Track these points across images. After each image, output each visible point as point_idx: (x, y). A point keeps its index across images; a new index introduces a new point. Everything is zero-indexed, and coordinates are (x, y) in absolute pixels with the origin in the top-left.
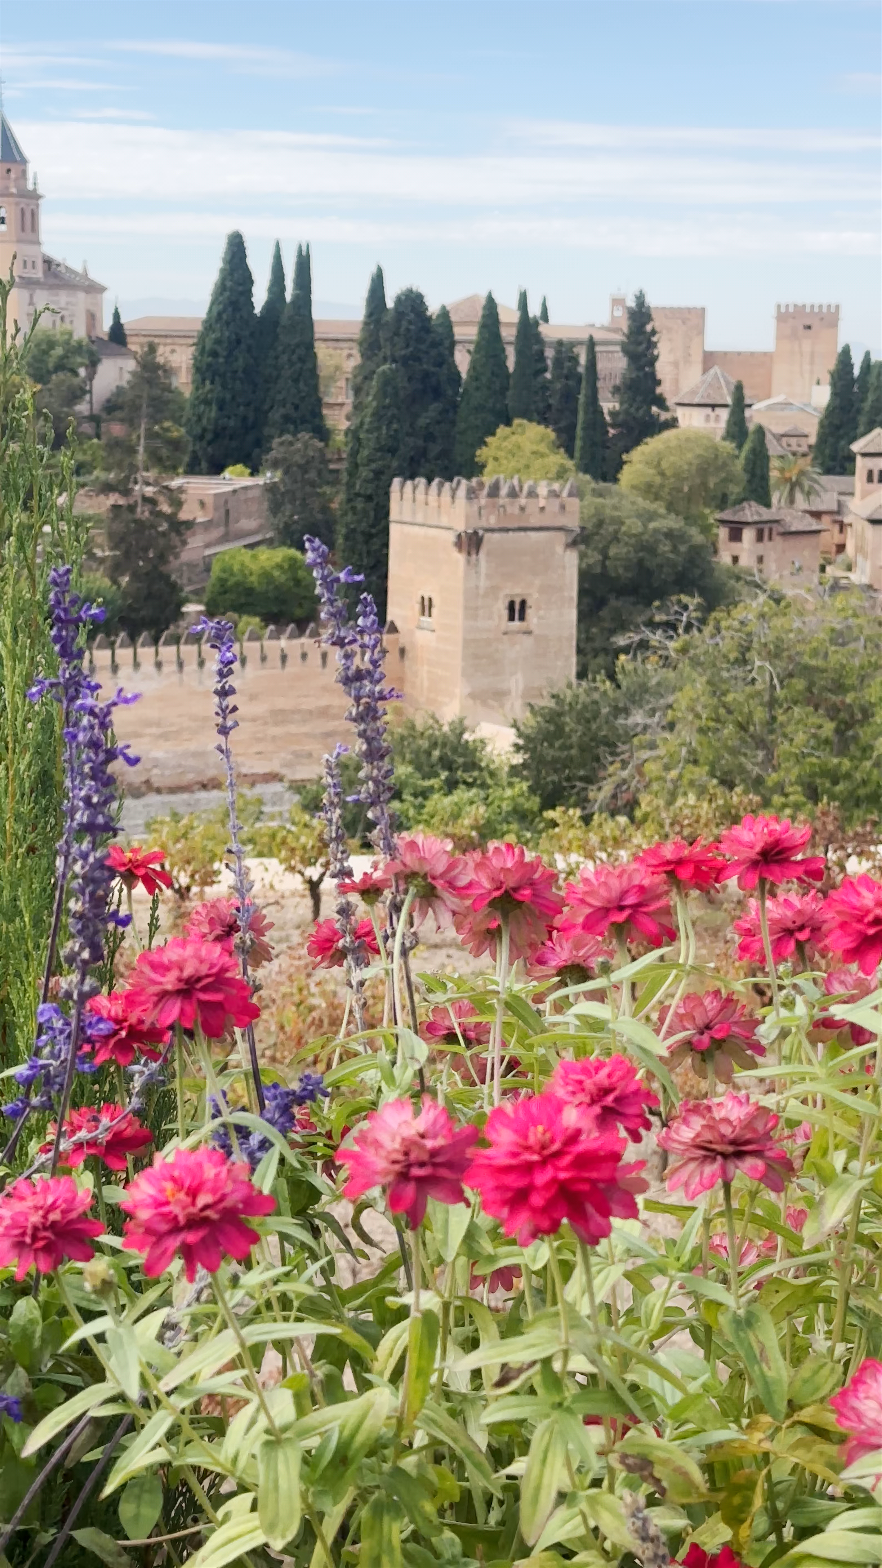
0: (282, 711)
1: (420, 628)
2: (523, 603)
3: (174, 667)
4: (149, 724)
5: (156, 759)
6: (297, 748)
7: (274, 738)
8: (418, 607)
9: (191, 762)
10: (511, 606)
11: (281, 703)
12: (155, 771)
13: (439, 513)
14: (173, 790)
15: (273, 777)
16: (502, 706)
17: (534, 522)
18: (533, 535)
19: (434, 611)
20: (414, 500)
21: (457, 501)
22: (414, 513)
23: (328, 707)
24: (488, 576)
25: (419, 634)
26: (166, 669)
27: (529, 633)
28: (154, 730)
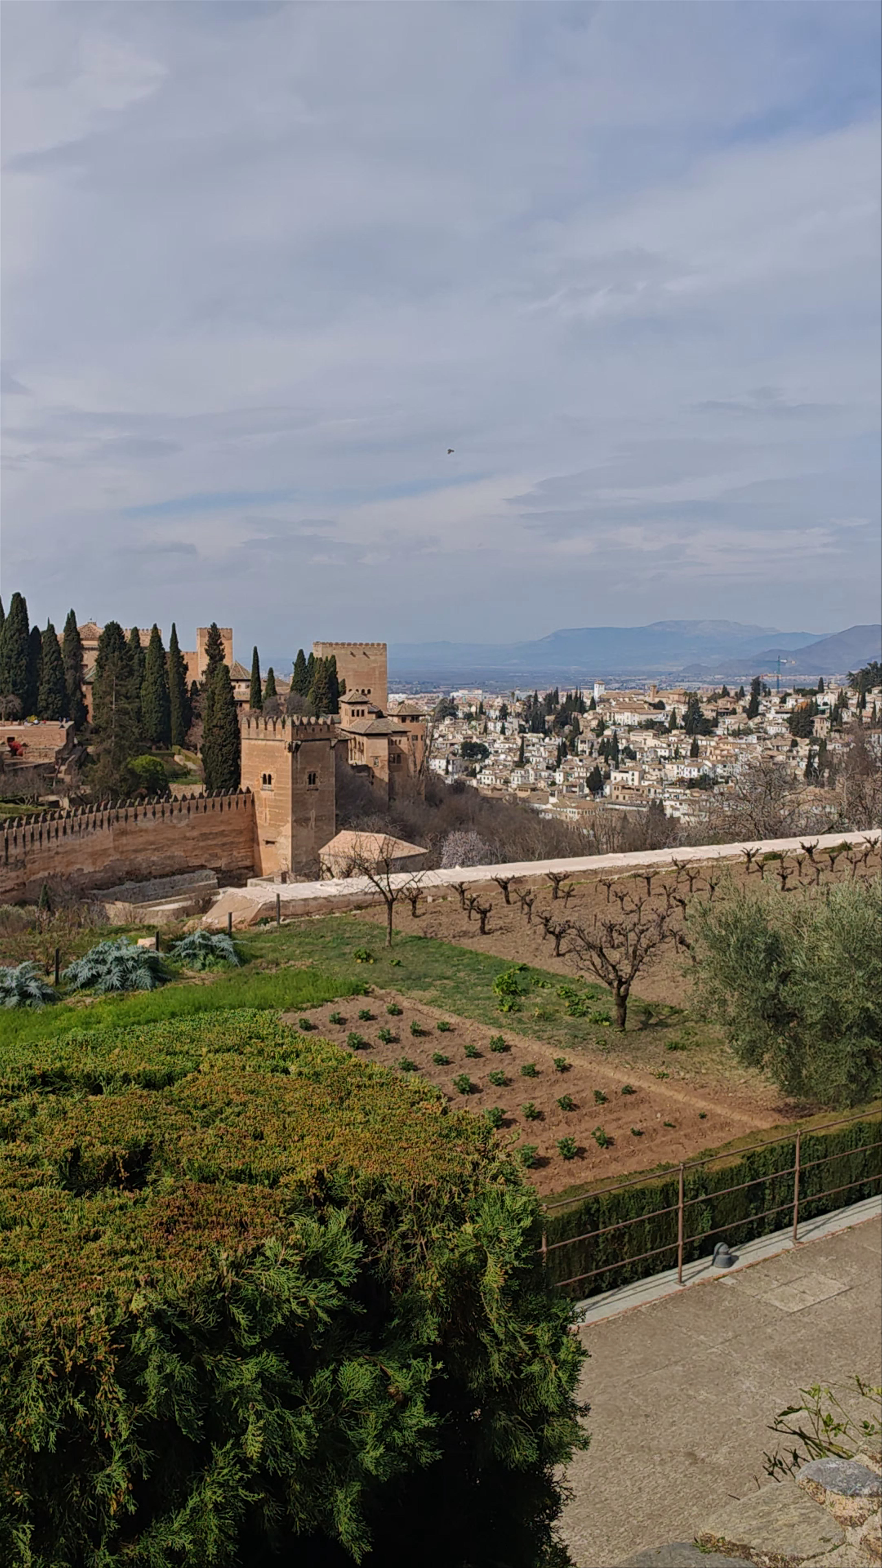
0: (205, 834)
1: (262, 789)
2: (315, 775)
3: (160, 814)
4: (152, 844)
5: (153, 861)
6: (211, 852)
7: (202, 847)
8: (261, 780)
9: (168, 862)
10: (310, 777)
11: (205, 830)
12: (154, 867)
13: (275, 734)
14: (162, 876)
15: (203, 867)
16: (307, 825)
17: (318, 737)
18: (318, 743)
19: (273, 781)
20: (257, 727)
21: (286, 727)
22: (258, 734)
23: (224, 831)
24: (301, 763)
25: (262, 792)
26: (157, 816)
27: (317, 790)
28: (153, 847)
